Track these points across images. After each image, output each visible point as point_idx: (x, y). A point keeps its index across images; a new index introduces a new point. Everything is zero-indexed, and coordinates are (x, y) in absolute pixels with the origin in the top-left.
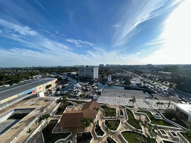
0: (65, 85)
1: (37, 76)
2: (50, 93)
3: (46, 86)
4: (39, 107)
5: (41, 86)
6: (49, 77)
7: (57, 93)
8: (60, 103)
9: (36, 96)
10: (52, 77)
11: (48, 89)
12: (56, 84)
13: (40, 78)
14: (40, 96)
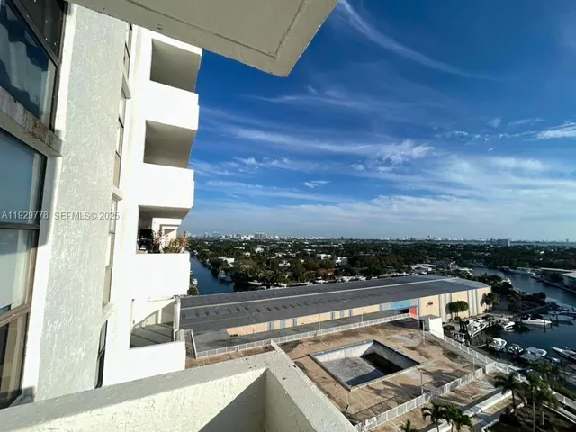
0: (529, 321)
1: (420, 265)
2: (461, 331)
3: (448, 302)
4: (430, 365)
5: (434, 299)
6: (457, 274)
7: (491, 341)
8: (509, 394)
9: (420, 325)
10: (469, 278)
11: (454, 315)
12: (485, 306)
13: (429, 273)
14: (431, 332)
